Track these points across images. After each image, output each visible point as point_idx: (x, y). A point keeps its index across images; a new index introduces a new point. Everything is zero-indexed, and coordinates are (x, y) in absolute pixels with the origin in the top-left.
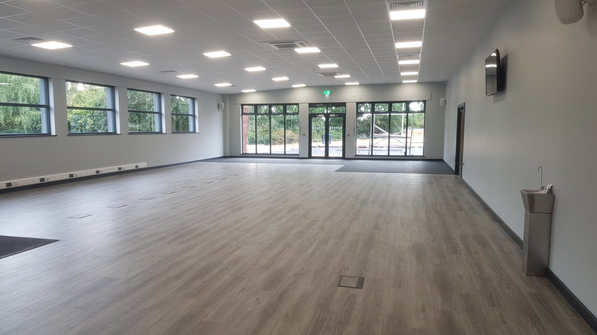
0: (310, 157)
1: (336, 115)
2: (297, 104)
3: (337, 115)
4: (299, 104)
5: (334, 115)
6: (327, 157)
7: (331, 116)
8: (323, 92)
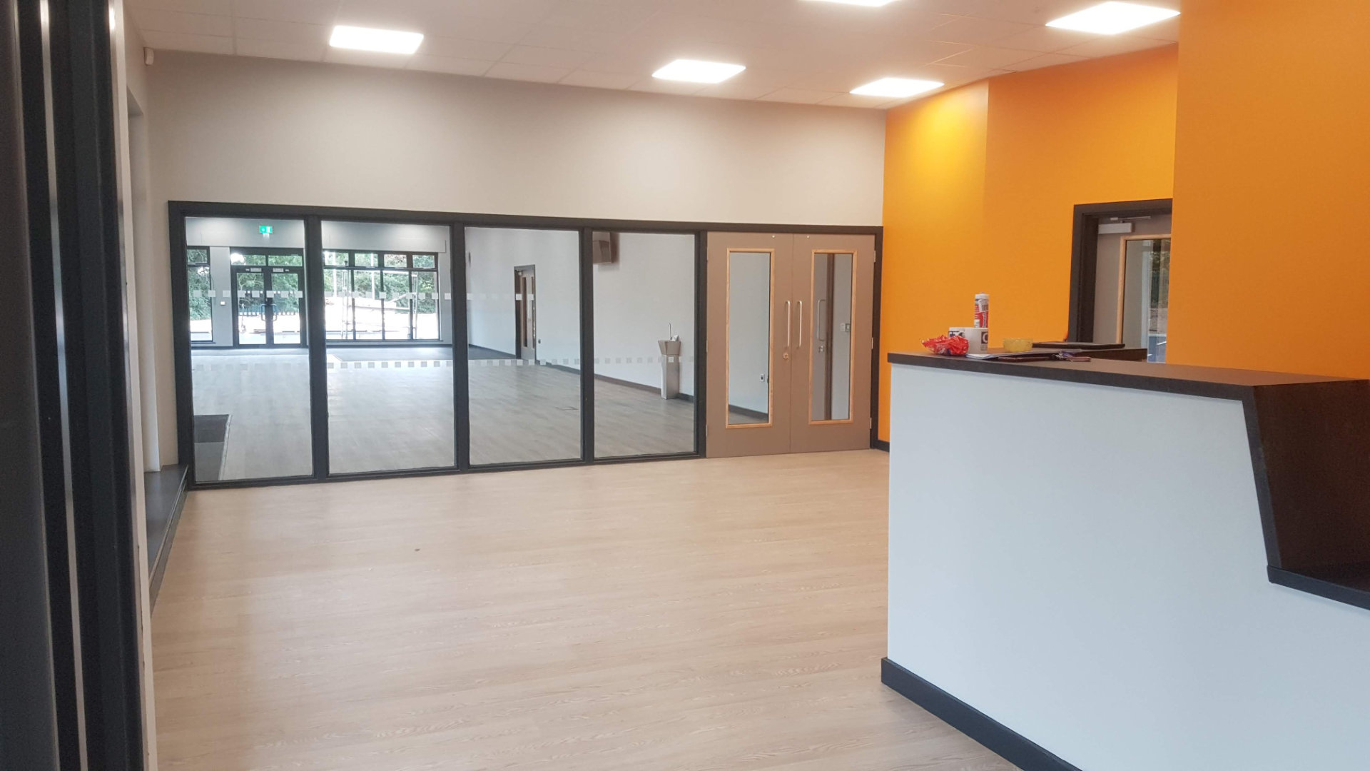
0: (237, 345)
1: (284, 270)
2: (207, 248)
3: (287, 270)
4: (211, 248)
5: (282, 270)
6: (270, 344)
7: (274, 270)
8: (258, 229)
